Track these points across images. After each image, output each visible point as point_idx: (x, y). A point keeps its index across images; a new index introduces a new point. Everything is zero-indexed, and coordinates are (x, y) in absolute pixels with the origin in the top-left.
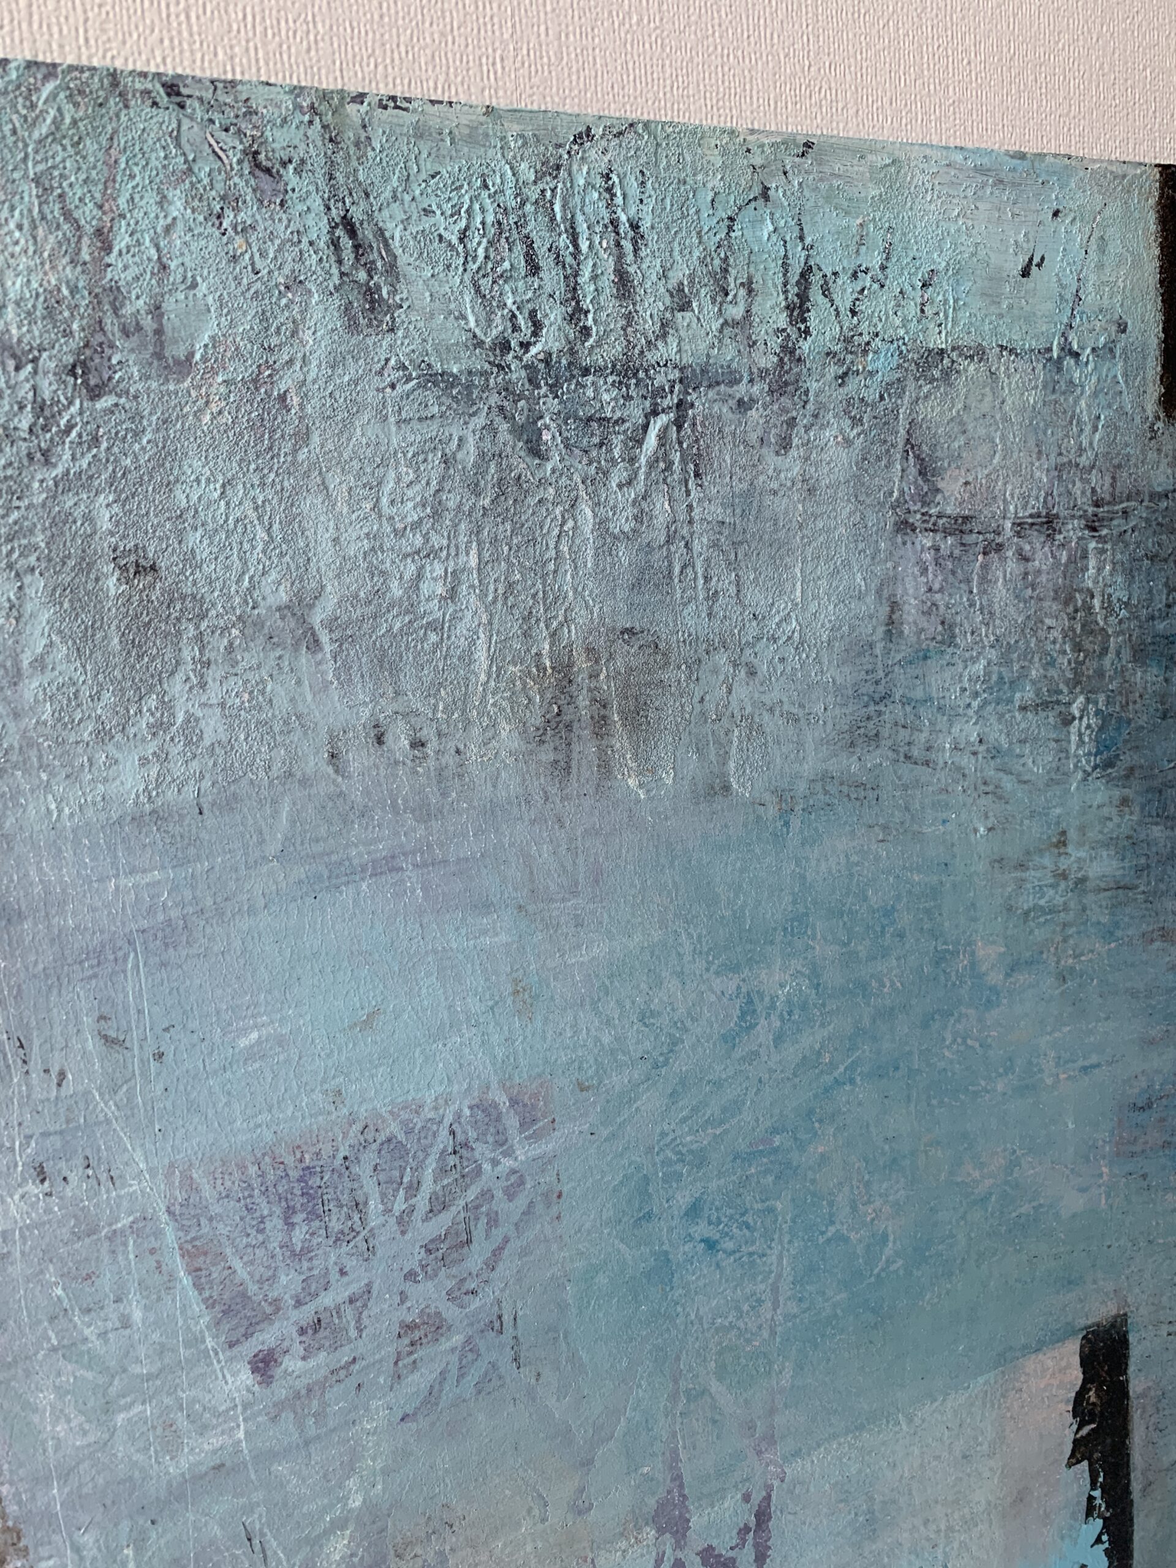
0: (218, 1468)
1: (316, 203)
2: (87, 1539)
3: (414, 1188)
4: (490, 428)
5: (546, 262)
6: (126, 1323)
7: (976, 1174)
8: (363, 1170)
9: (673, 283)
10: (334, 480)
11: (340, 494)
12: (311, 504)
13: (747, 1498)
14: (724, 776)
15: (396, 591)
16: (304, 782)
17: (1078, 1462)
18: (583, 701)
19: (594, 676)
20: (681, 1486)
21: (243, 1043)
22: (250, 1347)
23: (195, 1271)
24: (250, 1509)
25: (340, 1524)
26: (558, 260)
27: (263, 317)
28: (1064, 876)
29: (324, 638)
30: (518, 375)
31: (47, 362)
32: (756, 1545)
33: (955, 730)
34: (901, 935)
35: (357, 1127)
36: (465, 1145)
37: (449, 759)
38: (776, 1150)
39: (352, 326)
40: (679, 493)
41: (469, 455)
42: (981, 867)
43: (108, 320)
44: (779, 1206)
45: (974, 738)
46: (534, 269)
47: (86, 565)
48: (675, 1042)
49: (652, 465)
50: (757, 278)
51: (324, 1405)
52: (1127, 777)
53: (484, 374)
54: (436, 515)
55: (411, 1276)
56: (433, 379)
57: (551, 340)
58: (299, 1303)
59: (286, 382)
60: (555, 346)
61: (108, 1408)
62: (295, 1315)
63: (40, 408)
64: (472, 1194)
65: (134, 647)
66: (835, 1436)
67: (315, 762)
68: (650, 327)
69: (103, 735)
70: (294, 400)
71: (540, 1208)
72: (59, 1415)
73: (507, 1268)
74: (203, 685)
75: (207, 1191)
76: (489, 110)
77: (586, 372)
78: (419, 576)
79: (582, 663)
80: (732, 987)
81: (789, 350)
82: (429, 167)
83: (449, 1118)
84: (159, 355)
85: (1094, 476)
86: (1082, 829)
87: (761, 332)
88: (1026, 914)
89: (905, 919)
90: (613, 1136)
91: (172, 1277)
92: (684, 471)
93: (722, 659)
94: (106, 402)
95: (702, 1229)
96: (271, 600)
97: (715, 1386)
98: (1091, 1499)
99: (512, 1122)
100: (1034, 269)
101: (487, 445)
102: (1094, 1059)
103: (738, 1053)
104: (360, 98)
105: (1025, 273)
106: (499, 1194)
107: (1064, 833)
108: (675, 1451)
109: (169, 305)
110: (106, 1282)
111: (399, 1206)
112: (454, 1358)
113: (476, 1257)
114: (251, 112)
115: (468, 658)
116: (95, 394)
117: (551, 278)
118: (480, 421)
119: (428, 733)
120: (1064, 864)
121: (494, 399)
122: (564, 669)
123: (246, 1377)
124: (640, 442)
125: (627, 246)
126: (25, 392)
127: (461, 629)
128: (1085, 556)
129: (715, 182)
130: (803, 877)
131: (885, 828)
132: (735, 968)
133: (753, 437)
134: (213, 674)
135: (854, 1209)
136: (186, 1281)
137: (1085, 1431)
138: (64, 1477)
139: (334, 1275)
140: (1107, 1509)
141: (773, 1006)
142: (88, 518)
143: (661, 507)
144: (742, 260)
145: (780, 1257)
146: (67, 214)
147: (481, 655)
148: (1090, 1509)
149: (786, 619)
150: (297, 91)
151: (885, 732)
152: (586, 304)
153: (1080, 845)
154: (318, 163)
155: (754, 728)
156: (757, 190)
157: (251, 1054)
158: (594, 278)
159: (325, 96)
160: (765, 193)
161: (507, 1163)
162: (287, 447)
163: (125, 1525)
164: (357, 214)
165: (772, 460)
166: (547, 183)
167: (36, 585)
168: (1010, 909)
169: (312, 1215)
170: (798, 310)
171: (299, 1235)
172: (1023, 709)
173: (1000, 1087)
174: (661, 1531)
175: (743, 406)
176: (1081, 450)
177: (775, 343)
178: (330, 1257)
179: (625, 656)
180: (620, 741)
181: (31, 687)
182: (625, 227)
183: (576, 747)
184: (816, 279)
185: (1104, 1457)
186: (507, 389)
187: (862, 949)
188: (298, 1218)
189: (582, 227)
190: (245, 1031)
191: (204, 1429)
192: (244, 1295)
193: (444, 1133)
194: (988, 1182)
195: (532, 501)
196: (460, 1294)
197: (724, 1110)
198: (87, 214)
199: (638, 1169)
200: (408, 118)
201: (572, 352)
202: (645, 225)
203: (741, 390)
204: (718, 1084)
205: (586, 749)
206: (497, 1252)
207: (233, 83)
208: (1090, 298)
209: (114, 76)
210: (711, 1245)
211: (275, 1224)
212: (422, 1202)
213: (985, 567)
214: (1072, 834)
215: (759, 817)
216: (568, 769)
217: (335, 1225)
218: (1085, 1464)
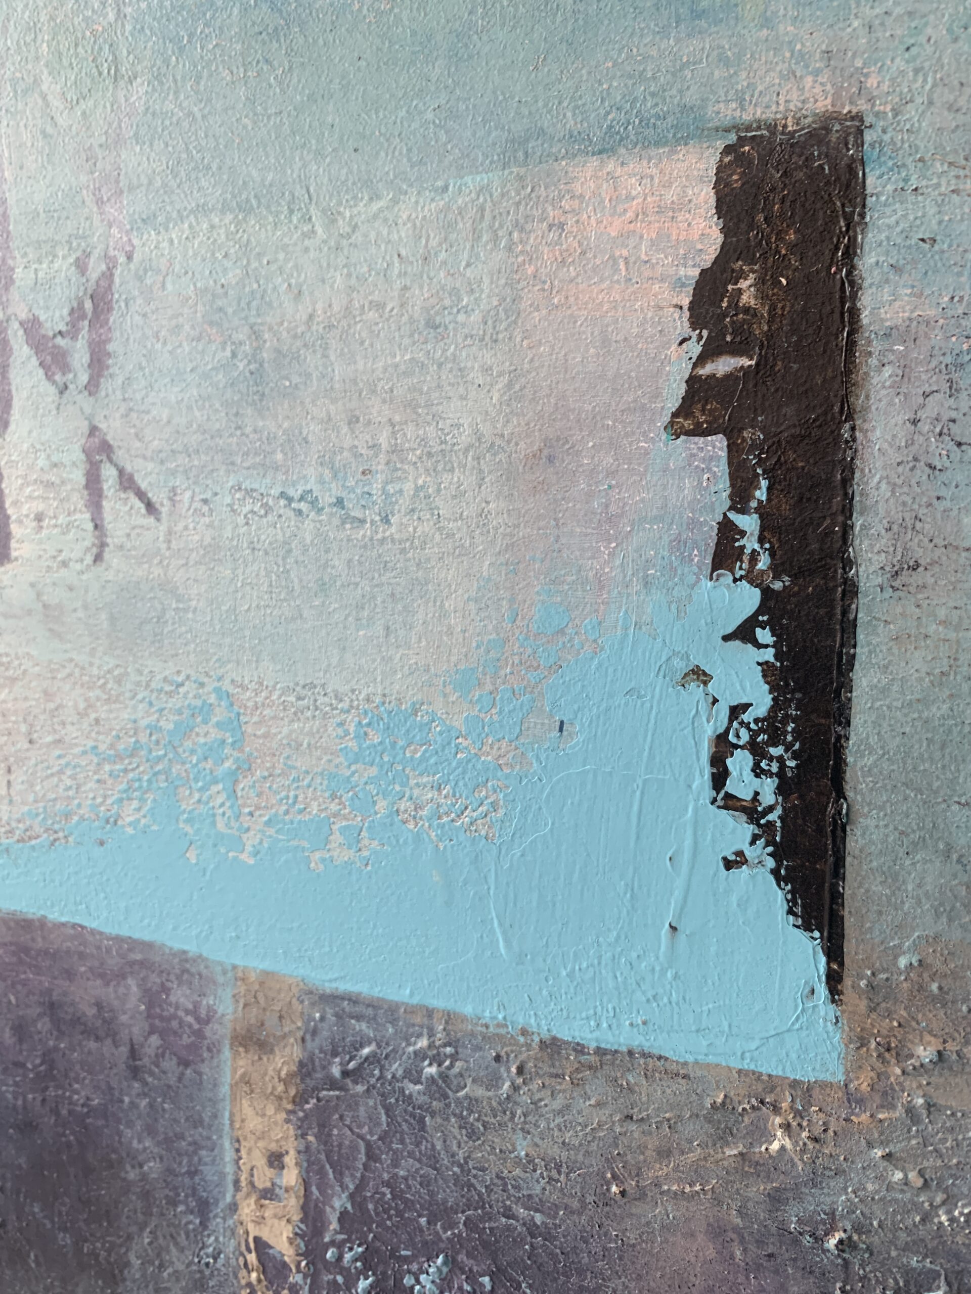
13: (81, 266)
17: (698, 431)
32: (92, 343)
98: (728, 531)
137: (723, 366)
148: (725, 554)
218: (718, 444)
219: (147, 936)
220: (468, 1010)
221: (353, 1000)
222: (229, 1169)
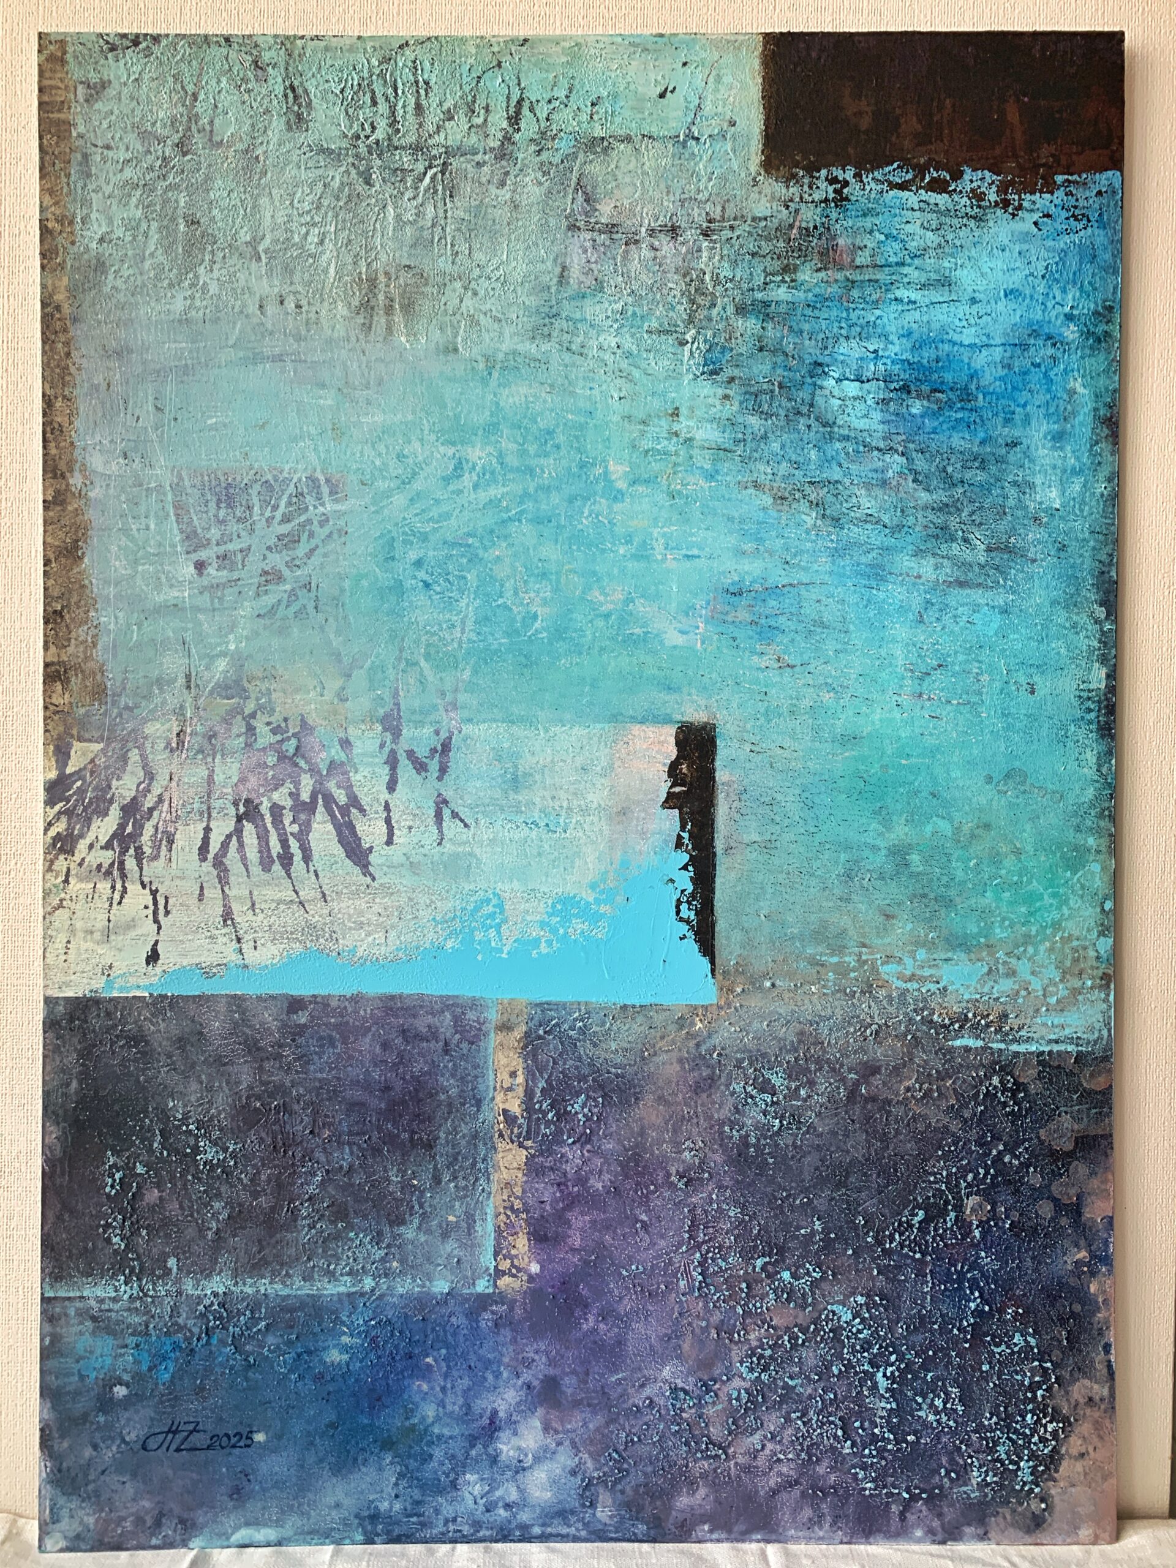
0: (175, 605)
1: (279, 80)
2: (121, 615)
3: (275, 508)
4: (347, 172)
5: (380, 100)
6: (148, 528)
7: (602, 598)
8: (254, 492)
9: (445, 108)
10: (274, 192)
11: (276, 198)
12: (264, 201)
13: (437, 733)
14: (456, 343)
15: (297, 239)
16: (247, 316)
17: (670, 808)
18: (381, 297)
19: (388, 286)
20: (399, 710)
21: (209, 422)
22: (195, 557)
23: (177, 515)
24: (185, 630)
25: (224, 654)
26: (387, 99)
27: (253, 125)
28: (676, 434)
29: (263, 256)
30: (363, 149)
31: (169, 142)
32: (440, 762)
33: (601, 339)
34: (558, 447)
35: (253, 472)
36: (302, 494)
37: (312, 315)
38: (469, 546)
39: (289, 129)
40: (440, 204)
41: (336, 184)
42: (616, 418)
43: (193, 127)
44: (469, 577)
45: (613, 344)
46: (374, 103)
47: (173, 219)
48: (414, 474)
49: (426, 191)
50: (492, 104)
51: (223, 595)
52: (729, 382)
53: (347, 149)
54: (318, 208)
55: (269, 548)
56: (322, 151)
57: (380, 134)
58: (218, 544)
59: (259, 151)
60: (381, 137)
61: (136, 562)
62: (216, 549)
63: (164, 159)
64: (302, 519)
65: (188, 252)
66: (495, 721)
67: (253, 308)
68: (431, 129)
69: (171, 285)
70: (262, 158)
71: (335, 536)
72: (118, 558)
73: (316, 560)
74: (212, 271)
75: (187, 483)
76: (359, 38)
77: (396, 148)
78: (307, 233)
79: (382, 279)
80: (450, 453)
81: (507, 138)
82: (329, 62)
83: (295, 480)
84: (210, 140)
85: (708, 207)
86: (692, 409)
87: (492, 131)
88: (647, 452)
89: (561, 438)
90: (377, 512)
91: (168, 515)
92: (444, 194)
93: (458, 285)
94: (189, 157)
95: (422, 574)
96: (243, 240)
97: (423, 663)
98: (679, 837)
99: (325, 490)
100: (668, 94)
101: (345, 179)
102: (695, 552)
103: (451, 488)
104: (302, 37)
105: (662, 96)
106: (316, 523)
107: (677, 409)
108: (397, 689)
109: (216, 121)
110: (143, 508)
111: (268, 514)
112: (286, 596)
113: (301, 550)
114: (256, 46)
115: (326, 271)
116: (185, 154)
117: (383, 107)
118: (343, 169)
119: (304, 302)
120: (676, 427)
121: (350, 160)
122: (373, 282)
123: (192, 569)
124: (421, 181)
125: (422, 92)
126: (160, 153)
127: (325, 258)
128: (699, 250)
129: (472, 61)
130: (497, 403)
131: (552, 386)
132: (453, 444)
133: (484, 180)
134: (216, 267)
135: (516, 593)
136: (173, 518)
137: (677, 789)
138: (116, 584)
139: (235, 537)
140: (694, 849)
141: (474, 468)
142: (176, 201)
143: (430, 211)
144: (484, 96)
145: (468, 605)
146: (183, 87)
147: (332, 271)
148: (679, 844)
149: (497, 269)
150: (276, 36)
151: (555, 334)
152: (399, 118)
153: (689, 417)
154: (282, 65)
155: (473, 322)
156: (495, 63)
157: (211, 428)
158: (404, 106)
159: (287, 38)
160: (499, 65)
161: (321, 509)
162: (257, 177)
163: (136, 615)
164: (296, 83)
165: (493, 190)
166: (384, 66)
167: (154, 225)
168: (634, 447)
169: (229, 506)
170: (514, 120)
171: (222, 513)
172: (649, 332)
173: (621, 551)
174: (385, 730)
175: (479, 165)
176: (699, 191)
177: (500, 135)
178: (233, 527)
179: (405, 278)
180: (398, 318)
181: (147, 264)
182: (421, 83)
183: (375, 318)
184: (527, 104)
185: (692, 813)
186: (357, 156)
187: (532, 449)
188: (223, 505)
189: (400, 85)
190: (211, 417)
191: (172, 586)
192: (195, 532)
193: (292, 486)
194: (611, 606)
195: (364, 204)
196: (291, 565)
197: (440, 516)
198: (190, 88)
199: (390, 532)
200: (322, 44)
201: (390, 139)
202: (432, 84)
203: (479, 158)
204: (437, 501)
205: (380, 320)
206: (312, 551)
207: (250, 36)
208: (708, 108)
209: (206, 36)
210: (427, 585)
211: (212, 505)
212: (278, 515)
213: (626, 252)
214: (684, 411)
215: (473, 368)
216: (370, 328)
217: (238, 514)
218: (676, 811)
219: (456, 993)
220: (594, 1000)
221: (548, 1004)
222: (491, 1083)
